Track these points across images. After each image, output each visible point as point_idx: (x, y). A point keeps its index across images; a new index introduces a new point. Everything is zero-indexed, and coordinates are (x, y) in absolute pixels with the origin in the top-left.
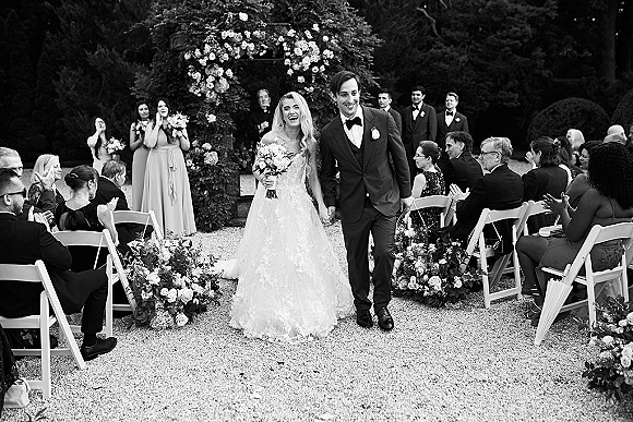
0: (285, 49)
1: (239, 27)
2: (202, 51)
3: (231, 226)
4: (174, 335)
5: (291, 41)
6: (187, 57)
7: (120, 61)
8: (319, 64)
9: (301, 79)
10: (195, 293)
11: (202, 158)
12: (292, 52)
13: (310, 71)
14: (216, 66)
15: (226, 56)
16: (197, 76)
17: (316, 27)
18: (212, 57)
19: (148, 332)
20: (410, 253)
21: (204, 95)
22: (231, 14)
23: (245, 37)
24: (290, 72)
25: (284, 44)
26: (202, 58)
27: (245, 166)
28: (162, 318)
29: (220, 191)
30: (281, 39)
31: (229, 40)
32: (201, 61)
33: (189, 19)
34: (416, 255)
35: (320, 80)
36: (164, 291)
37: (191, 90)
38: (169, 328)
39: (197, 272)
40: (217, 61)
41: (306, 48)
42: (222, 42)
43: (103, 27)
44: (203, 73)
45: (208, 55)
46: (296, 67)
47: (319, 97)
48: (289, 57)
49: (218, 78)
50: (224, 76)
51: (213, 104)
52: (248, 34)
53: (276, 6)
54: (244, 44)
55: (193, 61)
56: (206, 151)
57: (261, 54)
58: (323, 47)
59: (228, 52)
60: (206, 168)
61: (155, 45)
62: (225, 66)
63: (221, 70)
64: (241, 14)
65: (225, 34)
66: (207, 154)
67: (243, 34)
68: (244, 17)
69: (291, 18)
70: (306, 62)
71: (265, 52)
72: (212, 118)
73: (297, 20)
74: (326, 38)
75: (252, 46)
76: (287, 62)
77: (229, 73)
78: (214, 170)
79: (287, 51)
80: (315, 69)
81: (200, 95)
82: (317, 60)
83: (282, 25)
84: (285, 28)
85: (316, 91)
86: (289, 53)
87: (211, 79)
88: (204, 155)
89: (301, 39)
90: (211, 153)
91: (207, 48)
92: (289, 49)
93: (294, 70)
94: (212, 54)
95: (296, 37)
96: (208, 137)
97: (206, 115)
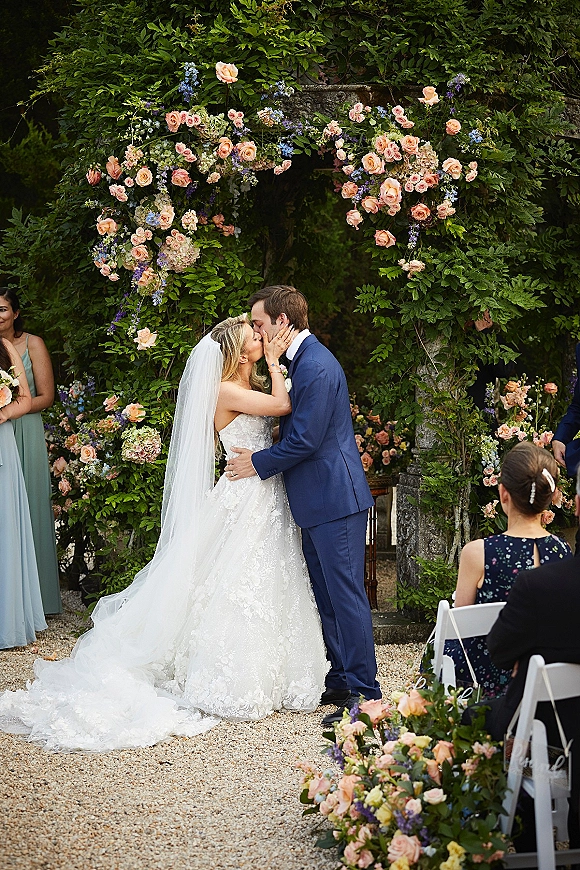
0: (341, 154)
1: (220, 100)
5: (361, 139)
8: (433, 196)
9: (384, 237)
11: (118, 443)
12: (358, 163)
13: (404, 214)
15: (181, 178)
16: (108, 227)
17: (430, 97)
18: (144, 178)
21: (124, 276)
22: (191, 68)
23: (230, 125)
24: (354, 218)
25: (340, 143)
26: (118, 180)
30: (333, 128)
31: (188, 135)
41: (392, 153)
44: (122, 220)
45: (133, 173)
46: (369, 204)
48: (352, 178)
49: (161, 234)
50: (178, 226)
52: (237, 117)
56: (128, 423)
57: (278, 170)
58: (446, 148)
59: (187, 165)
60: (126, 470)
62: (181, 199)
63: (169, 212)
64: (219, 66)
65: (176, 118)
66: (131, 433)
67: (227, 117)
68: (227, 72)
69: (374, 72)
71: (287, 164)
72: (146, 339)
73: (390, 73)
74: (454, 126)
75: (249, 149)
76: (348, 190)
77: (191, 220)
78: (146, 475)
79: (347, 162)
80: (420, 210)
81: (114, 277)
82: (427, 185)
83: (345, 90)
84: (354, 97)
85: (429, 269)
86: (351, 167)
87: (141, 235)
88: (123, 436)
89: (386, 128)
90: (142, 431)
91: (133, 154)
92: (351, 157)
93: (363, 213)
94: (145, 171)
95: (373, 122)
96: (140, 388)
97: (131, 331)
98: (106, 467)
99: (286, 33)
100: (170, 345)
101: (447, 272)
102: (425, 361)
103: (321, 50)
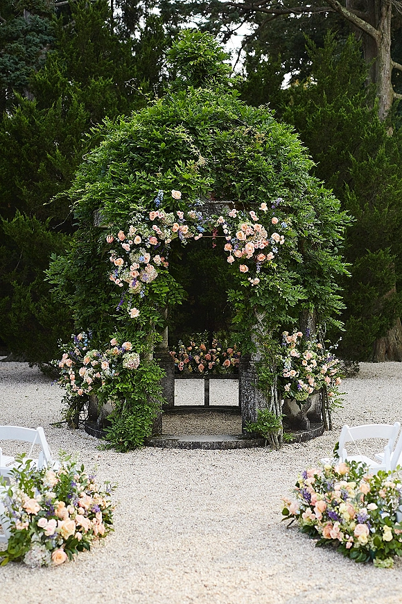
0: (226, 231)
1: (171, 207)
2: (126, 233)
3: (152, 445)
4: (49, 575)
5: (233, 223)
6: (109, 239)
7: (41, 230)
8: (266, 251)
9: (244, 268)
10: (78, 527)
11: (120, 360)
12: (234, 235)
13: (254, 259)
14: (142, 250)
15: (154, 241)
16: (119, 262)
17: (264, 207)
18: (138, 240)
19: (21, 570)
20: (336, 495)
21: (126, 284)
22: (161, 192)
23: (177, 217)
24: (231, 259)
25: (225, 226)
26: (125, 241)
27: (181, 368)
28: (36, 553)
29: (139, 402)
30: (221, 219)
31: (158, 222)
32: (124, 245)
33: (113, 195)
34: (344, 497)
35: (266, 270)
36: (42, 522)
37: (112, 278)
38: (44, 566)
39: (86, 502)
40: (143, 245)
41: (250, 231)
42: (150, 224)
43: (24, 190)
44: (126, 259)
45: (133, 238)
46: (238, 254)
47: (266, 291)
48: (229, 242)
49: (143, 265)
50: (152, 262)
51: (136, 296)
52: (181, 214)
53: (219, 181)
54: (176, 227)
55: (116, 245)
56: (125, 351)
57: (197, 238)
58: (271, 230)
59: (157, 236)
60: (124, 372)
61: (77, 221)
62: (153, 251)
63: (148, 256)
64: (173, 191)
65: (153, 215)
66: (127, 355)
67: (175, 214)
68: (176, 194)
69: (235, 195)
70: (250, 248)
71: (201, 235)
72: (135, 313)
73: (243, 197)
74: (275, 220)
75: (185, 228)
76: (227, 247)
77: (158, 259)
78: (134, 375)
79: (228, 235)
80: (261, 257)
81: (121, 285)
82: (264, 246)
83: (224, 204)
84: (227, 207)
85: (262, 282)
86: (230, 237)
87: (135, 266)
88: (123, 357)
89: (244, 220)
90: (132, 354)
91: (132, 230)
92: (230, 233)
93: (235, 258)
94: (138, 237)
95: (240, 218)
96: (129, 335)
97: (128, 309)
98: (113, 371)
99: (198, 178)
100: (145, 316)
101: (272, 284)
102: (257, 322)
103: (212, 186)
